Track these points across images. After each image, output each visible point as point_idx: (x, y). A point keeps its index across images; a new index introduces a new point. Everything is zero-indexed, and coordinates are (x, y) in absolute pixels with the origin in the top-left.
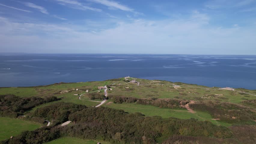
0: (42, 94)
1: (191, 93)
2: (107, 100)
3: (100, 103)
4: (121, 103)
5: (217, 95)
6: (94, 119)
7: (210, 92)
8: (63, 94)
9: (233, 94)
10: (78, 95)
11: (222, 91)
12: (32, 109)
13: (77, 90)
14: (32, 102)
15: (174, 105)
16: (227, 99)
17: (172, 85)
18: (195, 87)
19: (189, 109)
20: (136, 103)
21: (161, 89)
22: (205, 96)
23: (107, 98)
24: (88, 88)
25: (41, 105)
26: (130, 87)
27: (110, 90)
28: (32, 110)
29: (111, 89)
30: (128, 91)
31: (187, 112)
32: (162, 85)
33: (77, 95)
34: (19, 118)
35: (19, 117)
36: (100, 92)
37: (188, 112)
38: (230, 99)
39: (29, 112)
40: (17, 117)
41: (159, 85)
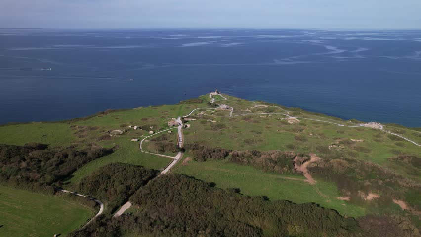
0: (82, 139)
1: (313, 135)
2: (183, 154)
3: (172, 160)
4: (205, 161)
5: (354, 140)
6: (166, 203)
7: (343, 133)
8: (115, 137)
9: (378, 139)
10: (138, 140)
11: (363, 130)
12: (73, 174)
13: (135, 128)
14: (70, 160)
15: (284, 168)
16: (369, 151)
17: (285, 116)
18: (321, 119)
19: (306, 175)
20: (227, 159)
21: (267, 126)
22: (334, 144)
23: (183, 150)
24: (153, 124)
25: (85, 166)
26: (218, 122)
27: (186, 126)
28: (73, 176)
29: (188, 126)
30: (214, 130)
31: (303, 182)
32: (270, 114)
33: (136, 140)
34: (57, 196)
35: (57, 193)
36: (171, 133)
37: (305, 180)
38: (372, 152)
39: (69, 181)
40: (54, 194)
41: (263, 115)
